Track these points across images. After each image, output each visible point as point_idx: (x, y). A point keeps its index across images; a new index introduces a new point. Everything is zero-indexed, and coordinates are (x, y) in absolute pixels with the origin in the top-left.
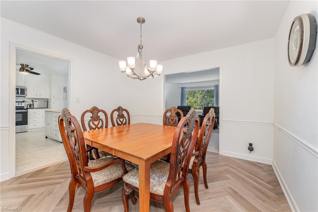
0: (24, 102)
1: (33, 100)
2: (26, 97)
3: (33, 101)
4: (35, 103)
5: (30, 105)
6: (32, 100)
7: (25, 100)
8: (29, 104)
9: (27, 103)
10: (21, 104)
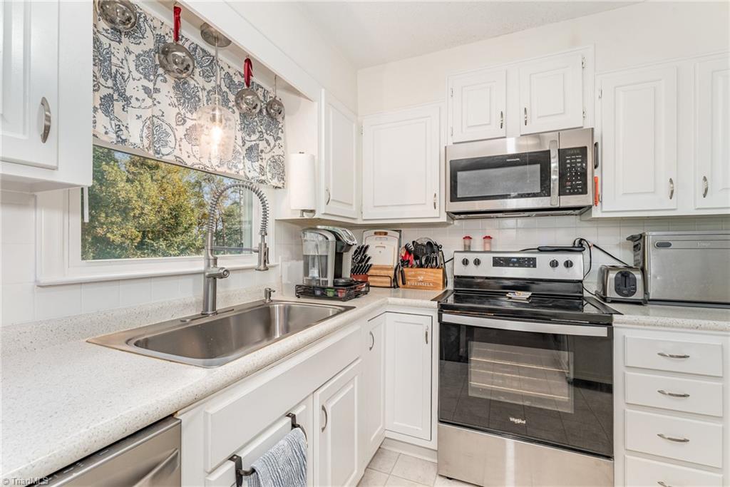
0: (579, 246)
1: (642, 237)
2: (596, 213)
3: (637, 243)
4: (654, 260)
5: (625, 278)
6: (636, 232)
7: (591, 236)
8: (611, 262)
9: (601, 260)
10: (568, 264)
